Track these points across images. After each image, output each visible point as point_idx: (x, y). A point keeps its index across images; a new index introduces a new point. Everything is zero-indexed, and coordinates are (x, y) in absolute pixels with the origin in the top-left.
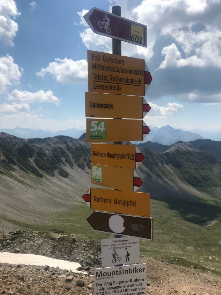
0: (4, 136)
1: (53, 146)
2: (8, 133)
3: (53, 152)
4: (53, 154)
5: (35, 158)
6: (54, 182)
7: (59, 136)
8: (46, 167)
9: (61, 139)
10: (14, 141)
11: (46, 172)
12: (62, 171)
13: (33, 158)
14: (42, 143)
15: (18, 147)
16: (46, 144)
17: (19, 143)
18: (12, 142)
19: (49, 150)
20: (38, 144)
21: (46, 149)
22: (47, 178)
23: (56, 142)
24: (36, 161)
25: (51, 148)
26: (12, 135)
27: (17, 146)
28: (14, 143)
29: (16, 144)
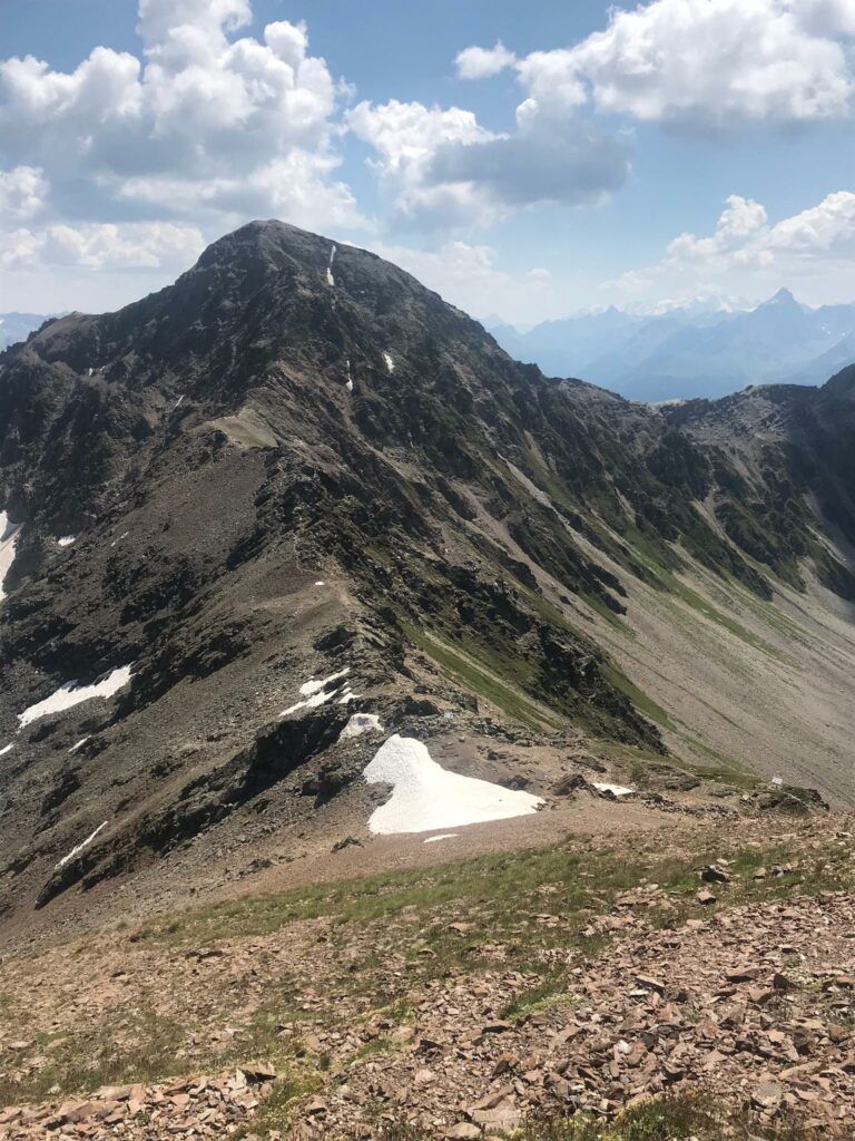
0: (582, 397)
1: (758, 435)
2: (593, 383)
3: (767, 466)
4: (766, 476)
5: (715, 500)
6: (823, 622)
7: (776, 387)
8: (768, 546)
9: (784, 403)
10: (624, 418)
11: (774, 570)
12: (827, 564)
13: (707, 499)
14: (711, 425)
15: (646, 448)
16: (730, 427)
17: (646, 429)
18: (616, 424)
19: (745, 457)
20: (698, 428)
21: (733, 451)
22: (788, 600)
23: (766, 415)
24: (722, 512)
25: (753, 448)
26: (607, 391)
27: (638, 441)
28: (624, 429)
29: (637, 435)
